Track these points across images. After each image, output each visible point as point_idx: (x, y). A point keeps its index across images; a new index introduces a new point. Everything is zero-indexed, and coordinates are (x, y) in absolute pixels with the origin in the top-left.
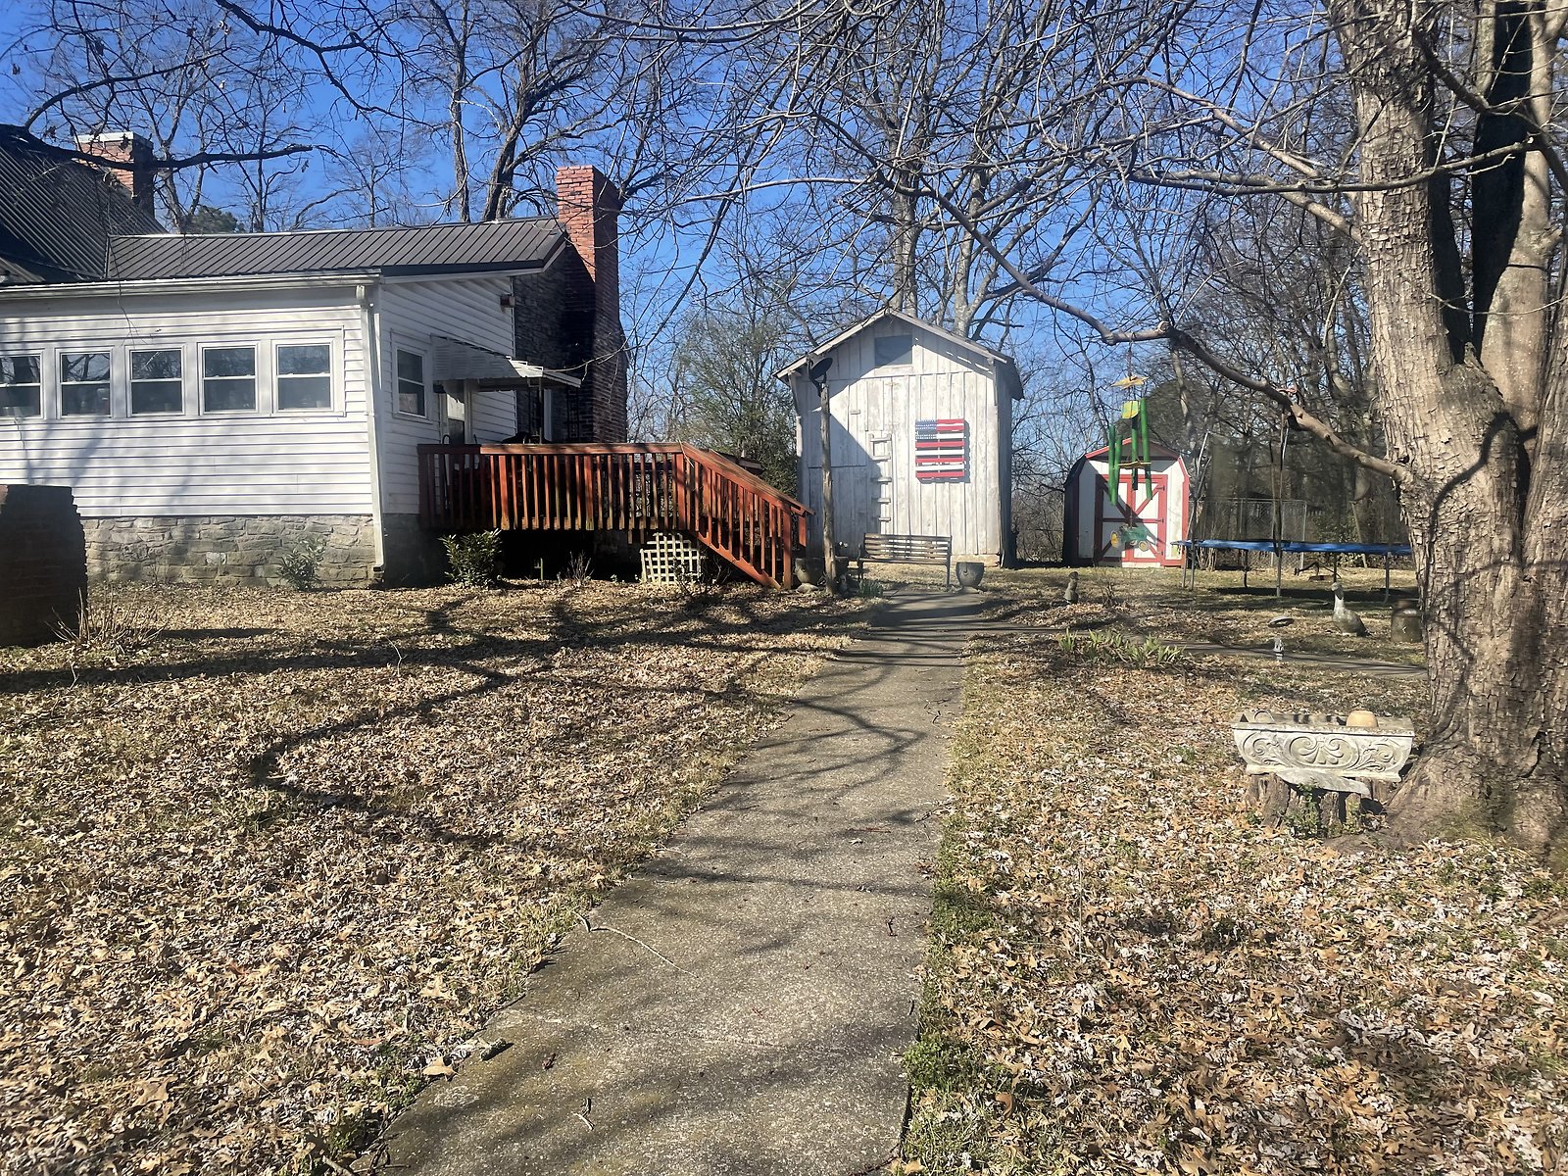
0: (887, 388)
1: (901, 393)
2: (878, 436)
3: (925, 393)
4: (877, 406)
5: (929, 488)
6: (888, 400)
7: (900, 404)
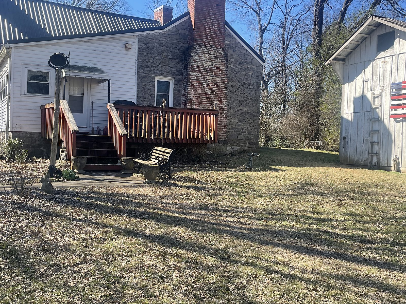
0: (382, 64)
1: (388, 66)
2: (377, 93)
3: (400, 65)
4: (376, 75)
5: (399, 125)
6: (381, 72)
7: (388, 73)
